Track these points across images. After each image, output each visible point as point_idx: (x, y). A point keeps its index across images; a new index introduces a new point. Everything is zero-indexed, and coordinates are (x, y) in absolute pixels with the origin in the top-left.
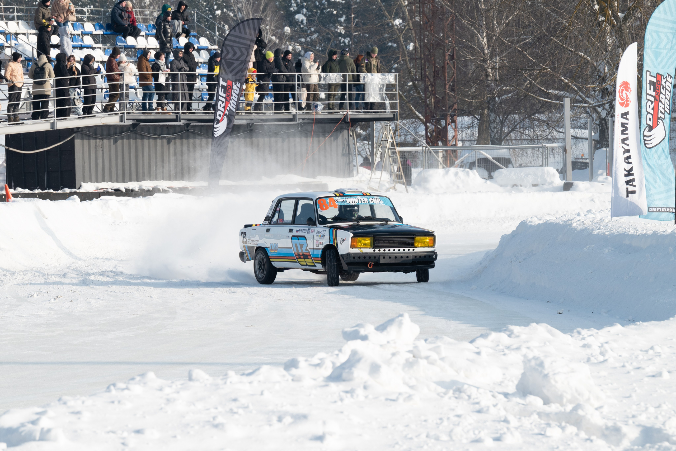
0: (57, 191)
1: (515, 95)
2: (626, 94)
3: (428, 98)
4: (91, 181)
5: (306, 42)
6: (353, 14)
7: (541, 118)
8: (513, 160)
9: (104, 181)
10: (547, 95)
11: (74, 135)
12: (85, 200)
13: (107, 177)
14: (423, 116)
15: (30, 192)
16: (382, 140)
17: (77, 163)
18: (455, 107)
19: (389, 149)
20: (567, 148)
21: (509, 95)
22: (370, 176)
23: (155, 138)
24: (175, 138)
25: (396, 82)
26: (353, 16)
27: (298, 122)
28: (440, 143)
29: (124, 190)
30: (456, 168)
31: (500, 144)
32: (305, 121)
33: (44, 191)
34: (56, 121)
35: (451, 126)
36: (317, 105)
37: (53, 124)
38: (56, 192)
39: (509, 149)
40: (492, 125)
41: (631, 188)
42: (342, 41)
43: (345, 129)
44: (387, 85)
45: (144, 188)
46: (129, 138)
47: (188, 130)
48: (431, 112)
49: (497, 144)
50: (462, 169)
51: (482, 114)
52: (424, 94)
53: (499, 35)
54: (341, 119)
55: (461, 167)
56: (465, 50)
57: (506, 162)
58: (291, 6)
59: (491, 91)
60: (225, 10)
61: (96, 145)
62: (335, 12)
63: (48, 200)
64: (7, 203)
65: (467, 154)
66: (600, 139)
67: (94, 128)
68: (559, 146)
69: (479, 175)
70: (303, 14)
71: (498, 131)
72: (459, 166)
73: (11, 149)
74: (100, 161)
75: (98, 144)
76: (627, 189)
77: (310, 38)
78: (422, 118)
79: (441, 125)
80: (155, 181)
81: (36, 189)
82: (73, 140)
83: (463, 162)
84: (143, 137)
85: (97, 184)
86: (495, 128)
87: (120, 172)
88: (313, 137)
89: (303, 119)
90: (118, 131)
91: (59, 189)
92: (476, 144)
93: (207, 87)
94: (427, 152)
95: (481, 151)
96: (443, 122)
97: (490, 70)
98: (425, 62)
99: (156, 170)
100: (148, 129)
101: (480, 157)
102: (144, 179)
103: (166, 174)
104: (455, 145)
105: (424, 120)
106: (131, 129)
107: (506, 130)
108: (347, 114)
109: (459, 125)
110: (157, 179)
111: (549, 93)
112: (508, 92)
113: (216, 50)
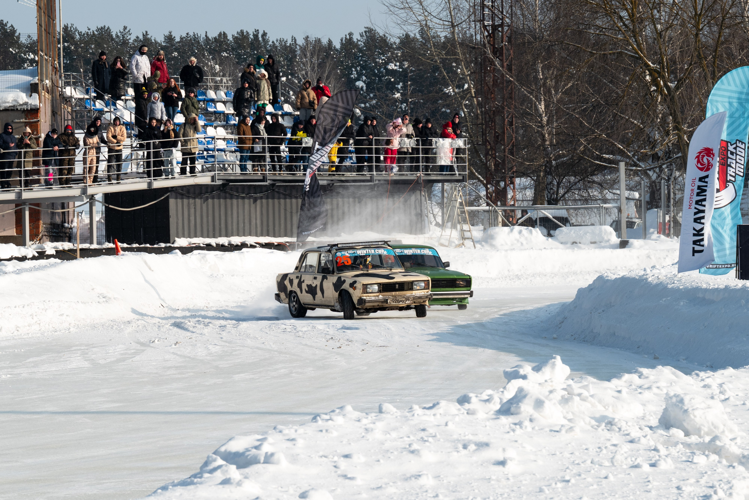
0: (153, 245)
1: (571, 159)
2: (707, 159)
3: (489, 161)
4: (184, 237)
5: (365, 108)
6: (410, 81)
7: (594, 180)
8: (570, 219)
9: (196, 236)
10: (601, 159)
11: (169, 194)
12: (185, 254)
13: (199, 233)
14: (483, 178)
15: (129, 246)
16: (452, 201)
17: (171, 220)
18: (515, 169)
19: (458, 208)
20: (622, 208)
21: (565, 159)
22: (440, 233)
23: (243, 198)
24: (261, 198)
26: (409, 83)
27: (375, 183)
28: (499, 203)
29: (215, 245)
30: (520, 227)
31: (556, 204)
32: (382, 182)
33: (141, 246)
35: (510, 187)
36: (393, 167)
37: (149, 184)
38: (153, 247)
39: (565, 209)
40: (549, 187)
41: (697, 248)
43: (418, 189)
45: (233, 243)
46: (219, 198)
47: (273, 190)
48: (491, 174)
49: (554, 204)
50: (525, 227)
51: (538, 176)
53: (557, 102)
54: (414, 180)
57: (565, 221)
58: (352, 74)
59: (547, 155)
60: (290, 77)
61: (189, 203)
62: (392, 80)
63: (153, 254)
64: (117, 256)
65: (529, 213)
66: (651, 200)
67: (187, 187)
68: (614, 207)
69: (541, 233)
70: (362, 81)
71: (554, 192)
72: (522, 225)
73: (110, 206)
74: (192, 218)
76: (694, 248)
77: (369, 104)
79: (500, 186)
80: (243, 237)
81: (133, 243)
82: (167, 198)
84: (232, 197)
85: (189, 240)
86: (551, 189)
87: (211, 228)
88: (389, 198)
89: (379, 180)
90: (209, 190)
91: (155, 244)
95: (542, 211)
96: (502, 184)
97: (547, 136)
98: (486, 128)
99: (244, 226)
100: (237, 188)
101: (542, 216)
102: (233, 235)
103: (253, 230)
104: (514, 205)
105: (485, 182)
106: (221, 189)
107: (561, 191)
108: (420, 176)
109: (517, 186)
110: (244, 235)
111: (603, 157)
112: (564, 156)
113: (298, 115)
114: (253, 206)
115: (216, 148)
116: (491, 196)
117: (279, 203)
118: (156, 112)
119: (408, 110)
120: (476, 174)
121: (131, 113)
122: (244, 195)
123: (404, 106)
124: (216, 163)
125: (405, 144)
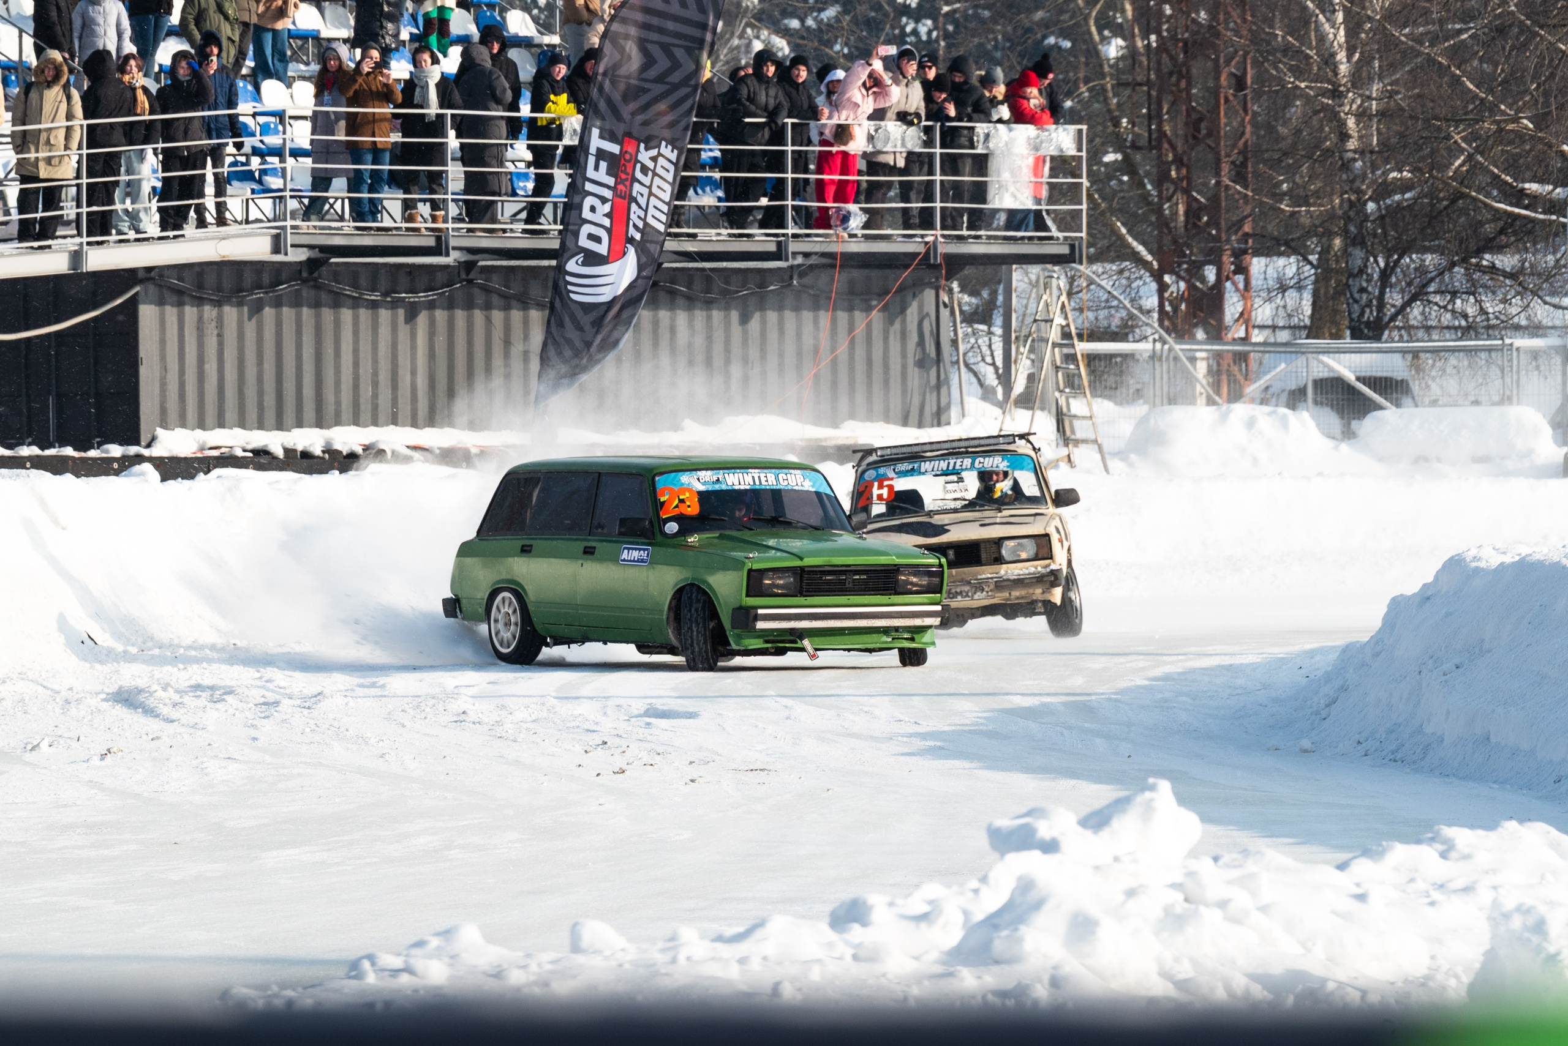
0: (85, 451)
1: (1426, 196)
3: (1169, 199)
4: (183, 425)
7: (1498, 264)
8: (1415, 387)
9: (221, 425)
10: (1518, 197)
11: (136, 290)
12: (175, 478)
13: (231, 414)
14: (1150, 252)
15: (8, 453)
16: (1035, 321)
17: (144, 372)
18: (1247, 228)
19: (1054, 345)
21: (1407, 196)
23: (374, 305)
24: (431, 306)
25: (1080, 150)
27: (791, 262)
28: (1200, 334)
29: (280, 453)
30: (1251, 406)
31: (1378, 338)
32: (813, 260)
33: (48, 452)
34: (85, 247)
35: (1234, 284)
36: (849, 213)
37: (76, 257)
38: (83, 454)
39: (1403, 352)
40: (1355, 284)
42: (908, 29)
43: (929, 285)
44: (1053, 158)
45: (337, 446)
46: (297, 303)
47: (470, 282)
48: (1175, 242)
49: (1368, 338)
50: (1266, 409)
51: (1324, 251)
52: (1154, 188)
53: (1384, 17)
54: (915, 255)
55: (1263, 402)
56: (1280, 62)
57: (1395, 390)
59: (1353, 181)
61: (200, 319)
65: (1283, 366)
67: (197, 269)
68: (1551, 347)
69: (1318, 425)
71: (1371, 301)
72: (1258, 400)
74: (211, 368)
75: (206, 316)
77: (815, 19)
78: (1149, 258)
79: (1203, 280)
80: (372, 429)
81: (23, 444)
82: (133, 304)
83: (1271, 391)
84: (337, 303)
85: (200, 434)
86: (1363, 290)
87: (270, 400)
88: (835, 309)
89: (806, 255)
90: (266, 279)
91: (90, 447)
92: (1307, 338)
93: (529, 156)
94: (1167, 358)
95: (1324, 358)
96: (1210, 273)
97: (1351, 122)
98: (1160, 95)
99: (375, 396)
100: (353, 275)
101: (1321, 373)
102: (338, 422)
103: (405, 408)
104: (1245, 340)
105: (1155, 264)
106: (305, 275)
107: (1394, 298)
108: (935, 242)
109: (1256, 280)
110: (375, 423)
111: (1523, 189)
112: (1406, 186)
113: (554, 46)
114: (404, 330)
115: (288, 145)
116: (1176, 309)
117: (488, 320)
118: (100, 30)
119: (937, 40)
120: (1130, 240)
121: (21, 31)
122: (375, 297)
123: (925, 27)
124: (288, 194)
125: (887, 140)
